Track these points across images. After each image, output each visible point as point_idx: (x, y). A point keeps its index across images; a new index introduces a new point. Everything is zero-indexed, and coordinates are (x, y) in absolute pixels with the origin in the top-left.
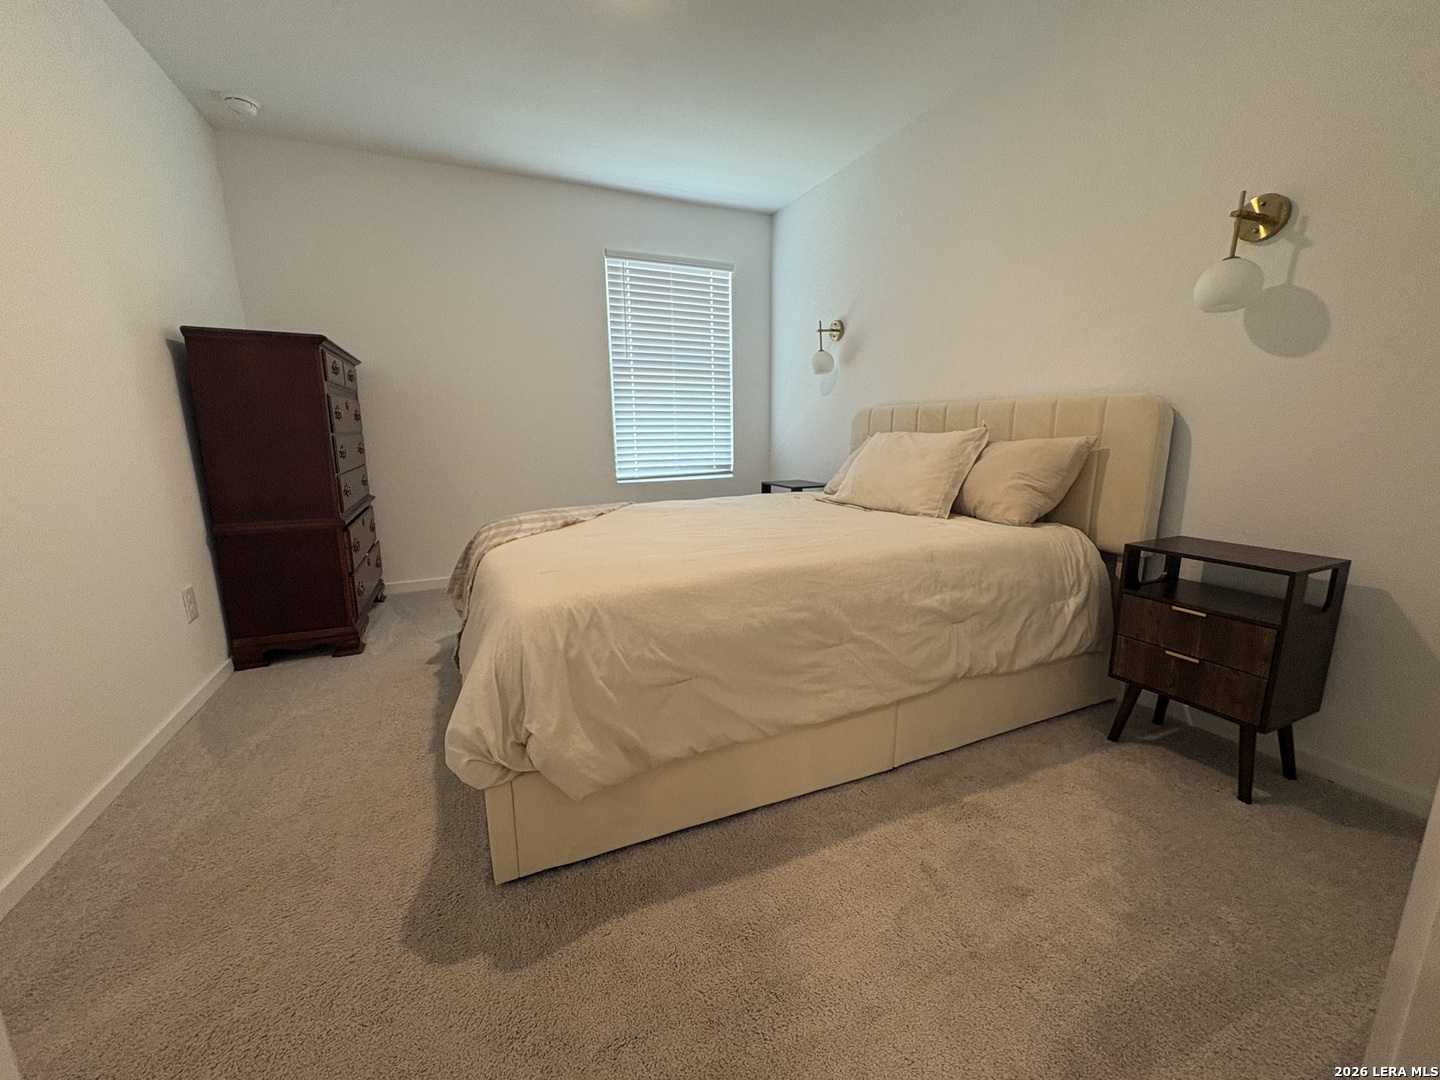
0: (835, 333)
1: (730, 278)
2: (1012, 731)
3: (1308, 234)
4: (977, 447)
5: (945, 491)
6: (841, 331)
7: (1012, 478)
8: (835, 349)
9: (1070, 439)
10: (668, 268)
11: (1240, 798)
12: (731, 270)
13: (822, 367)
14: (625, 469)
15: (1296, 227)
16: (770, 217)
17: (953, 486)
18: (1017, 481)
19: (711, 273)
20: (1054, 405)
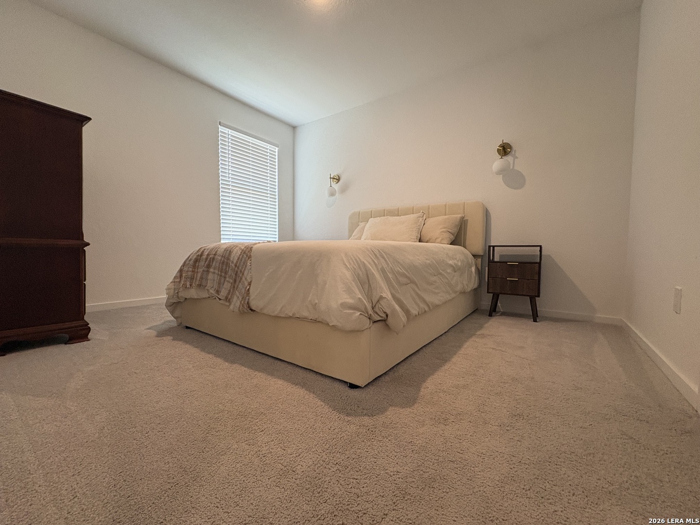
0: (335, 180)
1: (277, 151)
2: (461, 320)
3: (517, 155)
4: (423, 220)
5: (415, 235)
6: (338, 180)
7: (441, 229)
8: (336, 186)
9: (457, 215)
10: (250, 139)
11: (534, 321)
12: (278, 147)
13: (332, 194)
14: (227, 238)
15: (513, 153)
16: (294, 128)
17: (418, 233)
18: (443, 230)
19: (269, 146)
20: (446, 206)
